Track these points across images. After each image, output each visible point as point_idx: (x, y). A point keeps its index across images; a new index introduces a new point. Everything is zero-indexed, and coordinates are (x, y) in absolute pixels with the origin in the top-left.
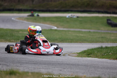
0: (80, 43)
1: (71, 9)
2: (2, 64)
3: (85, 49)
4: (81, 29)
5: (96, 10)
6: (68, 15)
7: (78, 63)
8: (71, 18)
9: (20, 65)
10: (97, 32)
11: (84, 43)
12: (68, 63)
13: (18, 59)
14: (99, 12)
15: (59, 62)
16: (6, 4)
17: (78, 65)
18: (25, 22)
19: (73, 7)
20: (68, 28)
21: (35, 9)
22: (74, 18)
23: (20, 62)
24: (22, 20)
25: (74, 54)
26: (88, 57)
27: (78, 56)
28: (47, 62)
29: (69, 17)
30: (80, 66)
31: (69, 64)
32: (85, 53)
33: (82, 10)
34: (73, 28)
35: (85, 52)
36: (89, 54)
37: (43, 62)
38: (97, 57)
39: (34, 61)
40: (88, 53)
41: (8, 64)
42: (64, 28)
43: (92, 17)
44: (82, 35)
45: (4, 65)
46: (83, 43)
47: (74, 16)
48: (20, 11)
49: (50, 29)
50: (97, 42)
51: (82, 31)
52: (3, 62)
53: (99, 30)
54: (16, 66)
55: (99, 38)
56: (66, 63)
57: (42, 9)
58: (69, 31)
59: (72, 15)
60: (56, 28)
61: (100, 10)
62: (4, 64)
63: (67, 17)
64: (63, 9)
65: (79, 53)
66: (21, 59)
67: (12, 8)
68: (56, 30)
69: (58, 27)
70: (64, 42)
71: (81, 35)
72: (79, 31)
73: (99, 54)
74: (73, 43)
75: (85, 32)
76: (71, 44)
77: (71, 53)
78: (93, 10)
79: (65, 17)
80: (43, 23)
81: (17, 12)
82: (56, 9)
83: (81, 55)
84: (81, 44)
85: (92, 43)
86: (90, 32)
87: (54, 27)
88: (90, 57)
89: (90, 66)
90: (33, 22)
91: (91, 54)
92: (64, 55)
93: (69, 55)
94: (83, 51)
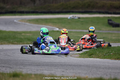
1: (72, 10)
2: (6, 67)
4: (83, 29)
5: (97, 10)
6: (69, 16)
7: (80, 63)
8: (73, 19)
9: (23, 67)
12: (70, 64)
13: (21, 61)
14: (100, 13)
15: (62, 63)
16: (8, 7)
17: (80, 66)
18: (27, 24)
19: (74, 8)
21: (37, 10)
22: (76, 19)
23: (23, 64)
24: (25, 22)
26: (90, 57)
27: (80, 57)
28: (49, 64)
29: (70, 18)
30: (82, 67)
31: (71, 65)
32: (87, 54)
33: (83, 11)
34: (75, 28)
35: (87, 53)
37: (46, 63)
38: (99, 57)
39: (37, 63)
40: (90, 54)
41: (12, 66)
43: (94, 18)
45: (8, 67)
47: (75, 17)
48: (22, 13)
49: (52, 30)
51: (83, 32)
52: (6, 64)
53: (101, 30)
54: (20, 68)
56: (68, 64)
57: (43, 11)
58: (71, 32)
59: (73, 16)
60: (58, 29)
61: (101, 11)
64: (64, 10)
66: (25, 61)
67: (14, 10)
68: (58, 31)
72: (81, 32)
73: (100, 54)
77: (73, 54)
78: (94, 10)
79: (67, 18)
80: (45, 25)
81: (19, 14)
82: (57, 10)
83: (83, 56)
87: (56, 28)
88: (92, 57)
89: (92, 66)
90: (36, 24)
91: (93, 54)
92: (66, 56)
93: (71, 56)
94: (85, 52)
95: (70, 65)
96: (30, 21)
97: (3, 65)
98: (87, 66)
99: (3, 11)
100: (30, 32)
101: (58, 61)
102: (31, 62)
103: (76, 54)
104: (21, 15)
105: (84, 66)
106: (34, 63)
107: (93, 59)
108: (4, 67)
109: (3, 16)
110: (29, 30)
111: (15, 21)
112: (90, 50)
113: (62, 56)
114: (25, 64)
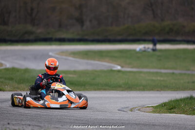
0: (157, 92)
1: (144, 38)
2: (33, 126)
3: (166, 100)
4: (160, 68)
5: (184, 38)
6: (138, 47)
7: (153, 122)
8: (145, 51)
9: (61, 127)
10: (185, 74)
11: (164, 90)
12: (137, 122)
13: (59, 117)
14: (188, 42)
15: (124, 120)
16: (39, 31)
17: (154, 125)
18: (71, 58)
19: (146, 33)
20: (138, 67)
21: (86, 37)
22: (149, 52)
23: (61, 122)
24: (66, 56)
25: (148, 108)
26: (170, 113)
27: (154, 112)
28: (103, 122)
29: (140, 50)
30: (156, 127)
31: (139, 124)
32: (166, 107)
33: (161, 38)
34: (146, 67)
35: (165, 105)
36: (172, 109)
37: (98, 121)
38: (184, 112)
39: (83, 120)
40: (171, 107)
41: (42, 125)
42: (132, 68)
43: (178, 50)
44: (162, 79)
45: (36, 126)
46: (162, 92)
47: (148, 48)
48: (62, 41)
49: (110, 69)
50: (184, 89)
51: (161, 73)
52: (33, 121)
53: (189, 70)
54: (55, 127)
55: (188, 83)
56: (134, 122)
57: (97, 37)
58: (140, 72)
59: (145, 48)
60: (119, 68)
61: (190, 39)
62: (36, 124)
63: (138, 49)
64: (131, 38)
65: (156, 106)
66: (64, 117)
67: (49, 36)
68: (119, 71)
69: (122, 67)
70: (131, 90)
71: (159, 78)
72: (157, 73)
73: (187, 108)
74: (145, 92)
75: (165, 73)
76: (143, 92)
77: (143, 106)
78: (179, 38)
79: (134, 51)
80: (99, 60)
81: (57, 43)
82: (119, 38)
83: (159, 110)
84: (159, 92)
85: (176, 91)
86: (173, 73)
87: (116, 66)
88: (174, 112)
89: (173, 126)
90: (83, 58)
91: (175, 108)
92: (131, 110)
93: (139, 110)
94: (162, 104)
95: (136, 124)
96: (75, 54)
97: (28, 123)
98: (164, 126)
99: (32, 37)
100: (75, 72)
101: (117, 118)
102: (74, 118)
103: (148, 107)
104: (60, 45)
105: (159, 125)
106: (79, 120)
107: (175, 114)
108: (29, 125)
109: (32, 45)
110: (73, 69)
111: (50, 54)
112: (171, 101)
113: (124, 109)
114: (64, 122)
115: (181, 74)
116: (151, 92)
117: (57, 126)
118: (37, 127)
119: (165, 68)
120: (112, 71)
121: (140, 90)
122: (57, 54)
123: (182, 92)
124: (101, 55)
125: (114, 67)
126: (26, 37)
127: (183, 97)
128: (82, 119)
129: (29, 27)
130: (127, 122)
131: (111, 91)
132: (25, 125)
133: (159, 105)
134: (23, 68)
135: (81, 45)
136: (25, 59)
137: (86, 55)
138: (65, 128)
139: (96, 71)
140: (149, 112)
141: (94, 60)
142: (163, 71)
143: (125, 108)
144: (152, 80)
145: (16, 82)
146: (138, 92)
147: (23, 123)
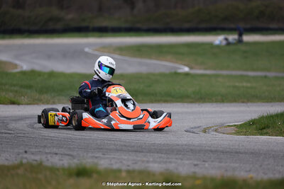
0: (242, 104)
1: (223, 25)
2: (62, 154)
3: (255, 116)
4: (246, 70)
5: (281, 25)
7: (237, 147)
9: (102, 156)
11: (251, 102)
12: (213, 149)
13: (99, 142)
15: (194, 146)
16: (70, 16)
17: (237, 153)
19: (226, 19)
20: (215, 69)
21: (139, 25)
23: (101, 149)
25: (228, 128)
26: (262, 134)
27: (238, 133)
28: (164, 148)
30: (241, 155)
31: (216, 151)
32: (255, 126)
33: (248, 26)
34: (228, 68)
35: (253, 124)
36: (264, 128)
38: (281, 133)
40: (261, 126)
41: (75, 153)
42: (206, 69)
43: (273, 43)
44: (249, 85)
46: (249, 104)
48: (103, 31)
49: (173, 71)
50: (281, 99)
51: (247, 76)
52: (62, 148)
54: (93, 157)
56: (209, 148)
58: (217, 76)
60: (186, 69)
62: (66, 153)
64: (203, 26)
65: (241, 125)
67: (84, 24)
68: (187, 74)
69: (191, 68)
70: (204, 102)
71: (245, 84)
72: (242, 76)
74: (226, 104)
75: (254, 77)
76: (222, 105)
77: (222, 126)
80: (157, 59)
81: (97, 34)
82: (187, 26)
83: (244, 130)
84: (245, 104)
85: (271, 102)
86: (266, 77)
87: (182, 67)
88: (266, 134)
89: (265, 154)
90: (135, 56)
91: (268, 127)
92: (205, 131)
93: (216, 131)
94: (249, 122)
95: (211, 151)
96: (121, 50)
97: (55, 150)
98: (252, 153)
99: (59, 26)
100: (122, 76)
101: (184, 143)
102: (122, 143)
103: (229, 126)
104: (101, 37)
105: (246, 153)
106: (128, 146)
107: (268, 137)
108: (56, 154)
109: (59, 37)
111: (87, 50)
112: (262, 118)
113: (194, 130)
114: (107, 149)
115: (277, 78)
116: (233, 104)
117: (96, 155)
118: (67, 157)
119: (253, 70)
120: (176, 74)
121: (216, 101)
122: (96, 50)
123: (278, 103)
124: (159, 51)
125: (180, 69)
126: (51, 26)
127: (279, 111)
128: (133, 144)
129: (55, 12)
130: (198, 148)
131: (175, 104)
132: (50, 153)
133: (245, 124)
134: (47, 70)
135: (131, 36)
136: (49, 57)
137: (139, 51)
138: (108, 158)
139: (154, 75)
140: (231, 134)
141: (150, 58)
142: (251, 74)
143: (195, 128)
144: (235, 87)
145: (36, 91)
146: (215, 105)
147: (47, 151)
